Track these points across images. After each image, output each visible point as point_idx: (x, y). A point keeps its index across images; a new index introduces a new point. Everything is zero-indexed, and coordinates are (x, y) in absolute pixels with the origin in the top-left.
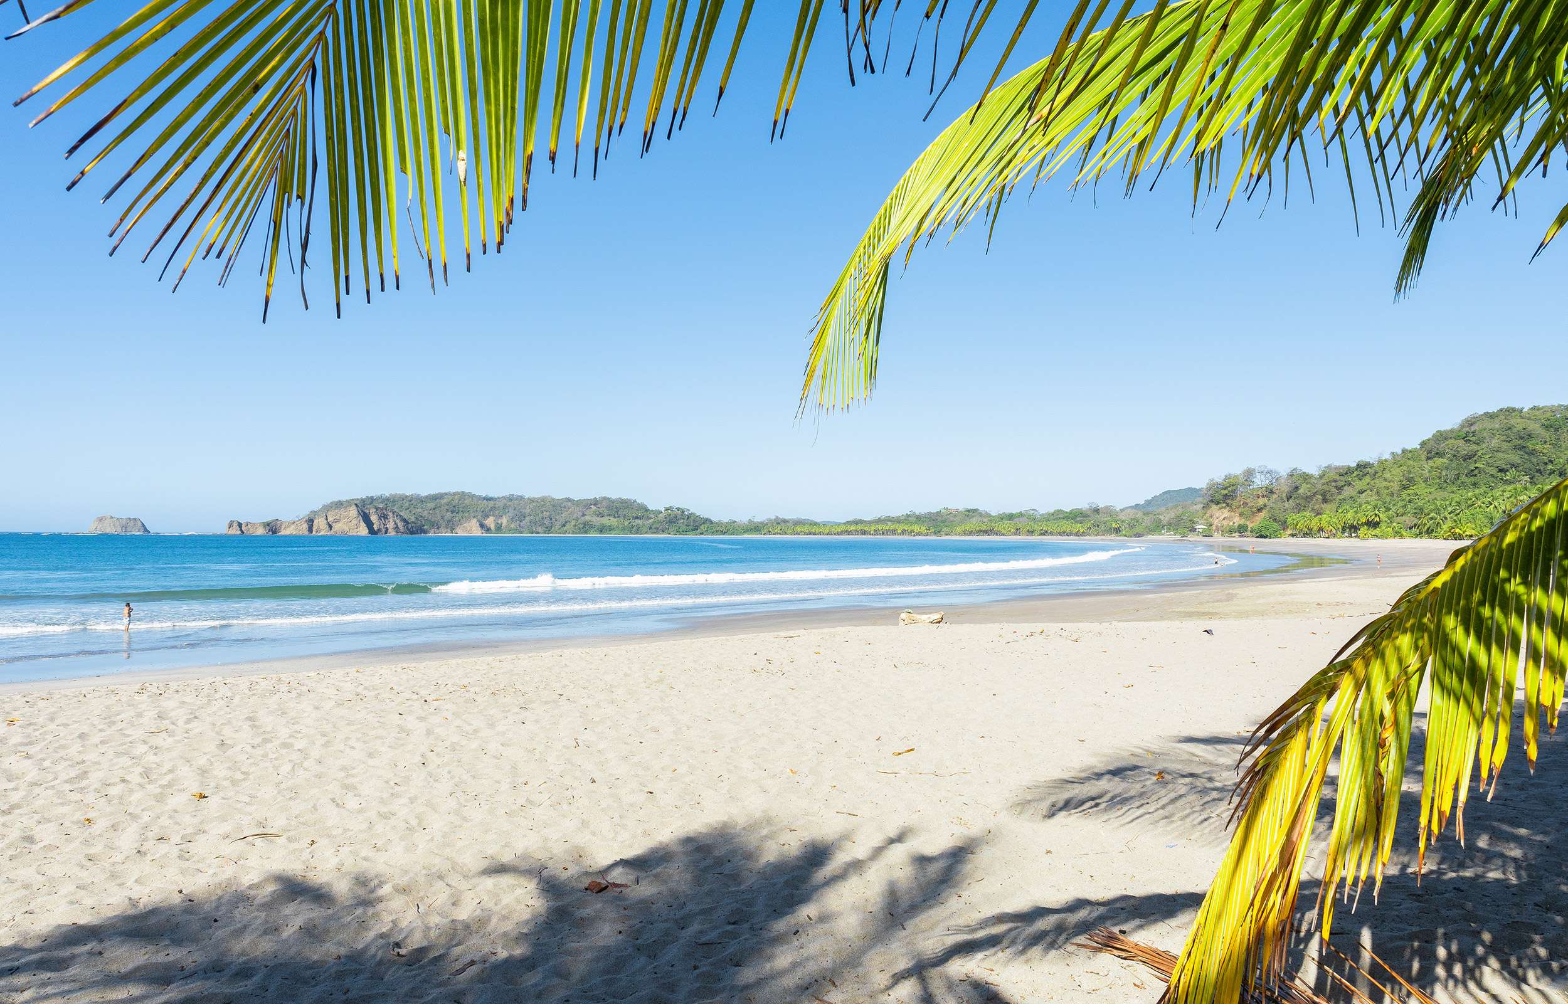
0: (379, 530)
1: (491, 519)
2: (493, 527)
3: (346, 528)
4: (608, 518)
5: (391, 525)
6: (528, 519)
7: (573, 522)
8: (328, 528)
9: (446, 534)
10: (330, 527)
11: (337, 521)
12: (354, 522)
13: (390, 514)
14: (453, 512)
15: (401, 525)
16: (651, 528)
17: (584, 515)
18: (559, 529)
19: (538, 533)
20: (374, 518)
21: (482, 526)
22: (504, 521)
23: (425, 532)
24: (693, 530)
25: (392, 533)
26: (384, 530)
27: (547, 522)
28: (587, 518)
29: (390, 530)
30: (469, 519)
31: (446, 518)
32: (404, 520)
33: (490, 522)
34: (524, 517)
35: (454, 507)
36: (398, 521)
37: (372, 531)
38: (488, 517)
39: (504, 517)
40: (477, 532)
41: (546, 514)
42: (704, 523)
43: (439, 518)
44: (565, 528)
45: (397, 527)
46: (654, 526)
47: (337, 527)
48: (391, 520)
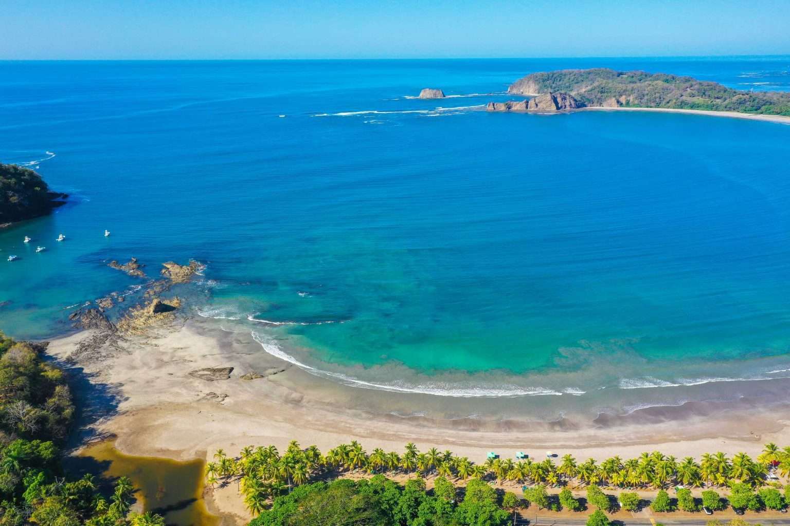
0: (561, 107)
1: (624, 97)
2: (624, 102)
3: (545, 106)
4: (698, 97)
5: (567, 103)
6: (646, 97)
7: (674, 101)
8: (535, 106)
9: (596, 108)
10: (537, 105)
11: (540, 102)
12: (549, 103)
13: (568, 97)
14: (602, 92)
15: (573, 103)
16: (726, 107)
17: (682, 96)
18: (665, 105)
19: (651, 107)
20: (559, 100)
21: (618, 102)
22: (631, 98)
23: (586, 106)
24: (756, 110)
25: (568, 108)
26: (564, 107)
27: (658, 100)
28: (684, 98)
29: (567, 107)
30: (610, 97)
31: (598, 97)
32: (575, 100)
33: (623, 99)
34: (644, 96)
35: (602, 88)
36: (571, 101)
37: (558, 108)
38: (621, 95)
39: (631, 96)
40: (616, 108)
41: (657, 95)
42: (764, 105)
43: (593, 96)
44: (669, 105)
45: (571, 105)
46: (728, 106)
47: (540, 106)
48: (568, 100)
